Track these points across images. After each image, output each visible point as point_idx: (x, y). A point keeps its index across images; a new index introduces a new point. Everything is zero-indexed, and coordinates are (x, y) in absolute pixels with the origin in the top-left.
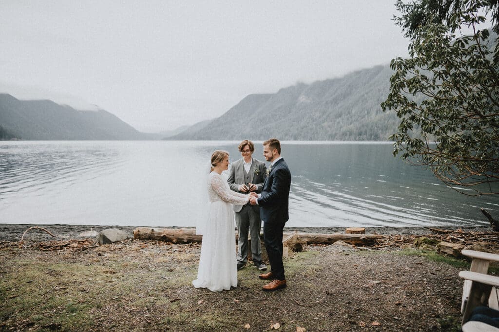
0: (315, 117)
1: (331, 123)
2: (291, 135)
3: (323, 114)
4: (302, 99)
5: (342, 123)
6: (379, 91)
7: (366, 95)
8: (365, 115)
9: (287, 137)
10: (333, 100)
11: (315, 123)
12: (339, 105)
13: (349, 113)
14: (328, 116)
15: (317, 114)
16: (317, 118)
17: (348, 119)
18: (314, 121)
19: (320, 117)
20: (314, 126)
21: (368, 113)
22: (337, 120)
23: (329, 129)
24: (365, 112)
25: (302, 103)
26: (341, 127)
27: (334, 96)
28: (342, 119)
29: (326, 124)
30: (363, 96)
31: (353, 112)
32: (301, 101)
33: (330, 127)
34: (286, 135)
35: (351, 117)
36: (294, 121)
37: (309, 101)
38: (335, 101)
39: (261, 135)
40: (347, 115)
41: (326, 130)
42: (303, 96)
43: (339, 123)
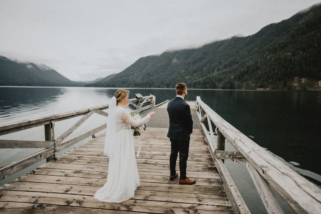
0: (181, 73)
1: (190, 77)
2: (165, 84)
3: (186, 71)
4: (175, 61)
5: (197, 77)
6: (221, 56)
7: (212, 59)
8: (211, 72)
9: (162, 85)
10: (193, 61)
11: (181, 76)
12: (196, 65)
13: (202, 70)
14: (189, 72)
15: (183, 71)
16: (183, 74)
17: (201, 74)
18: (180, 75)
19: (184, 73)
20: (180, 78)
21: (213, 70)
22: (194, 75)
23: (189, 80)
24: (211, 70)
25: (174, 63)
26: (196, 80)
27: (194, 59)
28: (197, 74)
29: (187, 77)
30: (211, 59)
31: (204, 69)
32: (174, 62)
33: (189, 79)
34: (162, 84)
35: (202, 73)
36: (168, 75)
37: (179, 62)
38: (195, 62)
39: (147, 84)
40: (200, 71)
41: (187, 81)
42: (175, 59)
43: (195, 77)
